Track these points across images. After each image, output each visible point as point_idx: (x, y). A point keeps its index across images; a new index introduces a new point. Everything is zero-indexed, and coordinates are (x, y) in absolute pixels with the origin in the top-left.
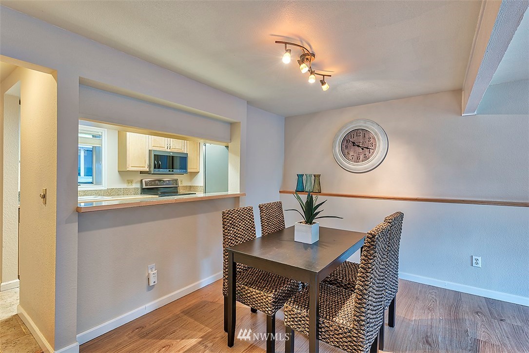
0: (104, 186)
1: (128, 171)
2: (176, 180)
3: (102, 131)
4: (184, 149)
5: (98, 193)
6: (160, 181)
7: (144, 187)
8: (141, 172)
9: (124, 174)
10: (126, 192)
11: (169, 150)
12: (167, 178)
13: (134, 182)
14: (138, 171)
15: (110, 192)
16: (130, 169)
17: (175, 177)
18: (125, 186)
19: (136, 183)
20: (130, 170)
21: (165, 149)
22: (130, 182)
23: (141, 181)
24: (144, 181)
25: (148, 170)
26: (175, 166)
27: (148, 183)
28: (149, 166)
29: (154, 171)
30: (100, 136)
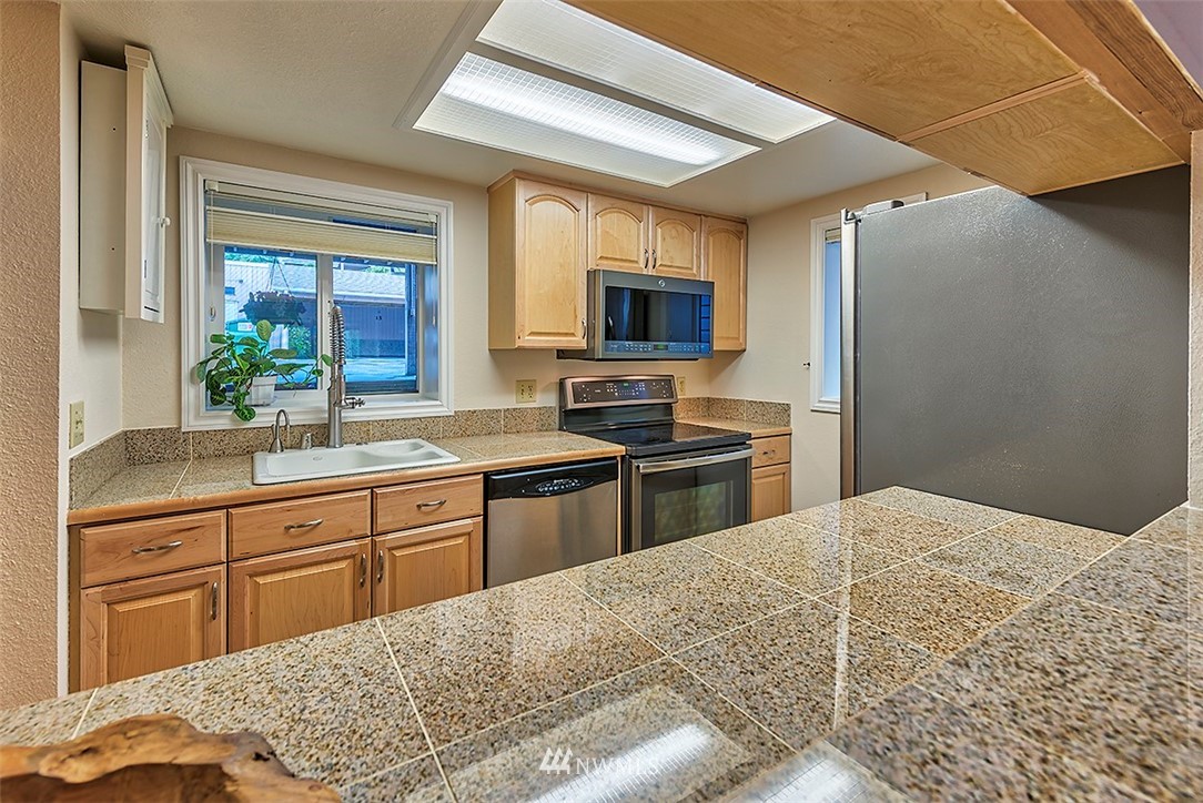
0: (446, 404)
1: (520, 349)
2: (667, 383)
3: (435, 209)
4: (699, 268)
5: (426, 430)
6: (618, 382)
7: (571, 405)
8: (562, 354)
9: (508, 360)
10: (513, 423)
11: (651, 272)
12: (639, 372)
13: (539, 387)
14: (548, 350)
15: (463, 427)
16: (527, 341)
17: (664, 369)
18: (509, 402)
19: (545, 390)
20: (526, 345)
21: (640, 268)
22: (526, 387)
23: (562, 384)
24: (569, 383)
25: (583, 344)
26: (653, 331)
27: (584, 390)
28: (590, 332)
29: (606, 349)
30: (431, 230)
